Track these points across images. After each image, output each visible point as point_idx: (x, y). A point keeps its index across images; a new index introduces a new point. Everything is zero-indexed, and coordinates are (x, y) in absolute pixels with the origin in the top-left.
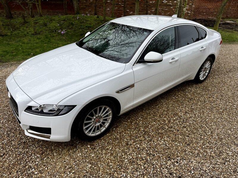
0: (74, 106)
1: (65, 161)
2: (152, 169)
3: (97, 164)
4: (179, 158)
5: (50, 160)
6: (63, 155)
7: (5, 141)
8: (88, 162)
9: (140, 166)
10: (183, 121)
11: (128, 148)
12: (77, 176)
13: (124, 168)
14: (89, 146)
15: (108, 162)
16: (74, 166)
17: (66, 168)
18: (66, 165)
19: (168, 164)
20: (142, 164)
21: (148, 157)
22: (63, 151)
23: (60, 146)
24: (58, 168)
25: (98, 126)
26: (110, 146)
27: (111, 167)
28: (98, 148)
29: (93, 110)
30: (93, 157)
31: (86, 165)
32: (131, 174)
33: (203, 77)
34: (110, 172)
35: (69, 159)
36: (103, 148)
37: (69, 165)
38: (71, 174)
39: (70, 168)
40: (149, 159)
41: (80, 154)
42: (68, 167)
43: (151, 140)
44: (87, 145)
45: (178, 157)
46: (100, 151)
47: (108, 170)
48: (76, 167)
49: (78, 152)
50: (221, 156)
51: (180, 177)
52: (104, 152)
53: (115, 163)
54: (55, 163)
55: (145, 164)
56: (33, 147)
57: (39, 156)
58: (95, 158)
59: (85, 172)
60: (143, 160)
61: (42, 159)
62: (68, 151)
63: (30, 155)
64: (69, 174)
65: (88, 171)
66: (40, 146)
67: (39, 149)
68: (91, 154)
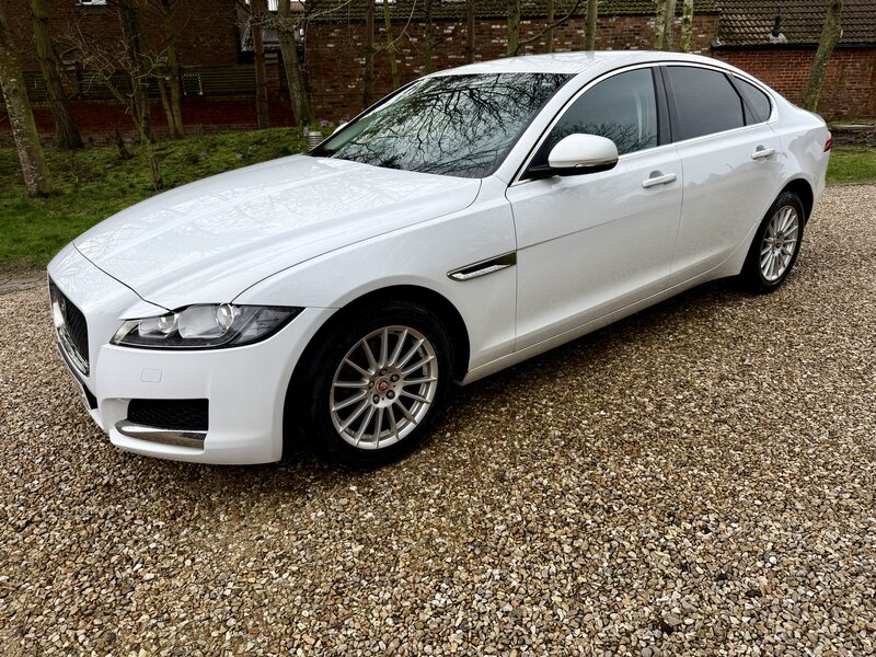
0: (294, 311)
1: (261, 538)
2: (607, 554)
3: (386, 543)
4: (712, 517)
5: (204, 536)
6: (252, 519)
7: (36, 482)
8: (349, 539)
9: (555, 544)
10: (715, 403)
11: (506, 491)
12: (309, 582)
13: (496, 553)
14: (353, 488)
15: (430, 534)
16: (295, 551)
17: (266, 560)
18: (265, 550)
19: (667, 537)
20: (563, 537)
21: (587, 516)
22: (253, 505)
24: (234, 558)
25: (386, 409)
26: (434, 487)
27: (442, 550)
28: (389, 492)
29: (364, 339)
30: (371, 520)
31: (344, 548)
32: (523, 572)
33: (775, 272)
34: (437, 568)
35: (277, 530)
36: (407, 492)
37: (278, 549)
38: (285, 576)
39: (280, 558)
40: (589, 522)
41: (321, 513)
42: (271, 554)
43: (595, 464)
44: (344, 485)
45: (707, 512)
46: (397, 502)
47: (430, 561)
48: (303, 553)
49: (313, 506)
51: (722, 577)
52: (412, 504)
53: (457, 536)
54: (224, 544)
55: (575, 538)
56: (139, 497)
57: (161, 524)
58: (377, 522)
59: (340, 568)
60: (567, 524)
61: (172, 534)
62: (273, 505)
63: (126, 524)
64: (277, 575)
65: (349, 564)
66: (168, 495)
67: (163, 502)
68: (362, 513)
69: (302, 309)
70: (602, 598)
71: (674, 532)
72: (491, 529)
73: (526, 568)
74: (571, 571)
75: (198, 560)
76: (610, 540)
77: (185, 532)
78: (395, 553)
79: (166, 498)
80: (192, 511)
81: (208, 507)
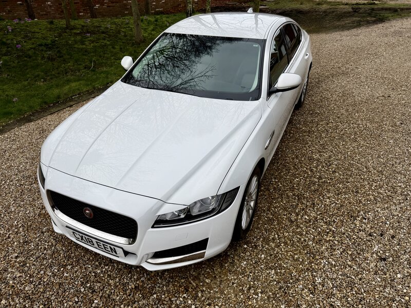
1: (233, 283)
2: (348, 239)
3: (280, 265)
4: (362, 213)
5: (210, 293)
6: (220, 276)
8: (266, 269)
9: (331, 242)
10: (326, 164)
11: (298, 227)
12: (271, 293)
13: (318, 254)
14: (245, 246)
15: (291, 255)
16: (252, 283)
17: (245, 292)
18: (241, 288)
19: (358, 225)
20: (331, 238)
21: (331, 227)
22: (214, 270)
23: (203, 266)
24: (233, 297)
26: (273, 234)
27: (301, 260)
28: (260, 243)
30: (265, 258)
31: (268, 274)
32: (332, 257)
34: (306, 268)
35: (236, 277)
36: (266, 241)
37: (245, 286)
38: (260, 295)
39: (249, 288)
40: (333, 229)
41: (245, 263)
42: (245, 289)
43: (314, 204)
44: (242, 247)
45: (359, 212)
46: (267, 246)
47: (301, 266)
48: (256, 283)
49: (238, 261)
50: (397, 191)
51: (382, 235)
52: (273, 245)
53: (300, 252)
54: (222, 292)
55: (334, 237)
56: (159, 287)
57: (185, 295)
58: (269, 258)
59: (275, 283)
60: (328, 233)
61: (195, 298)
62: (222, 266)
63: (169, 302)
64: (257, 296)
65: (277, 280)
66: (171, 280)
67: (173, 285)
68: (259, 256)
70: (360, 257)
71: (358, 223)
72: (308, 244)
73: (331, 255)
74: (344, 250)
75: (220, 304)
76: (344, 234)
77: (200, 295)
78: (287, 268)
79: (172, 282)
80: (191, 284)
81: (196, 278)
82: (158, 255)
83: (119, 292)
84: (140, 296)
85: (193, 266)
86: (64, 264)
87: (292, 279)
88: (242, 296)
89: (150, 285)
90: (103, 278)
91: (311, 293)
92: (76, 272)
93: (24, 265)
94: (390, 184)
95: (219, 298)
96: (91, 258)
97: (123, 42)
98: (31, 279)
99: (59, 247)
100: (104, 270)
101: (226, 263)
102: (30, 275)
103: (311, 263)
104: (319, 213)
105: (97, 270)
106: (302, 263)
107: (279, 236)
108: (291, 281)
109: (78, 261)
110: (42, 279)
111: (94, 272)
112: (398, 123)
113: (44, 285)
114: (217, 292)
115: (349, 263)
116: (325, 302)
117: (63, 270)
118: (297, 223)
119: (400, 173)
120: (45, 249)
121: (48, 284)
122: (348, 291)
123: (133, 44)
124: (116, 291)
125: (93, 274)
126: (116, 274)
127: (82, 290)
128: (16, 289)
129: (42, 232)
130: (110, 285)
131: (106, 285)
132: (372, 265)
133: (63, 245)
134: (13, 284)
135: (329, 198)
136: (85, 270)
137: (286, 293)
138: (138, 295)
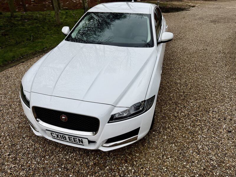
1: (153, 154)
2: (208, 123)
3: (176, 141)
4: (211, 109)
5: (141, 161)
6: (144, 151)
8: (169, 144)
9: (200, 126)
10: (185, 85)
11: (180, 119)
12: (176, 157)
13: (195, 132)
14: (154, 133)
15: (181, 135)
16: (163, 153)
17: (161, 158)
18: (158, 156)
20: (199, 123)
21: (198, 118)
22: (139, 148)
23: (132, 146)
24: (155, 162)
26: (167, 124)
27: (187, 137)
28: (162, 130)
30: (167, 138)
31: (171, 146)
34: (191, 141)
35: (153, 151)
36: (165, 128)
37: (160, 155)
38: (170, 159)
39: (163, 156)
40: (199, 118)
41: (156, 142)
43: (185, 106)
44: (152, 133)
46: (166, 132)
47: (188, 140)
48: (166, 152)
49: (152, 141)
50: (225, 96)
51: (225, 119)
52: (169, 131)
53: (185, 133)
54: (148, 160)
55: (201, 123)
56: (109, 162)
57: (126, 165)
58: (169, 138)
59: (177, 151)
60: (197, 121)
61: (133, 165)
62: (143, 146)
63: (118, 170)
64: (168, 160)
65: (177, 149)
66: (115, 157)
67: (117, 160)
68: (163, 137)
69: (155, 95)
70: (218, 132)
71: (211, 114)
72: (188, 128)
73: (203, 132)
74: (208, 129)
75: (149, 167)
76: (206, 120)
77: (135, 163)
78: (180, 142)
79: (116, 158)
80: (128, 157)
81: (130, 154)
82: (109, 141)
83: (85, 168)
84: (99, 168)
85: (126, 147)
86: (44, 155)
87: (185, 148)
88: (160, 161)
89: (103, 162)
90: (72, 161)
91: (198, 154)
92: (53, 159)
93: (16, 159)
94: (221, 93)
95: (147, 164)
96: (61, 150)
97: (49, 25)
98: (23, 168)
99: (37, 145)
100: (71, 156)
101: (145, 143)
102: (22, 165)
103: (192, 138)
104: (189, 111)
105: (66, 156)
106: (188, 138)
107: (171, 125)
108: (185, 149)
109: (52, 153)
110: (31, 166)
111: (64, 158)
112: (215, 62)
113: (33, 170)
114: (145, 160)
115: (213, 136)
116: (207, 158)
117: (44, 159)
118: (179, 117)
119: (224, 87)
120: (28, 148)
121: (35, 169)
122: (217, 150)
123: (55, 26)
124: (82, 168)
125: (65, 159)
126: (80, 158)
127: (60, 170)
128: (14, 175)
129: (23, 138)
130: (77, 164)
131: (75, 165)
132: (225, 135)
133: (40, 144)
134: (11, 172)
135: (192, 102)
136: (58, 158)
137: (184, 156)
138: (97, 168)
